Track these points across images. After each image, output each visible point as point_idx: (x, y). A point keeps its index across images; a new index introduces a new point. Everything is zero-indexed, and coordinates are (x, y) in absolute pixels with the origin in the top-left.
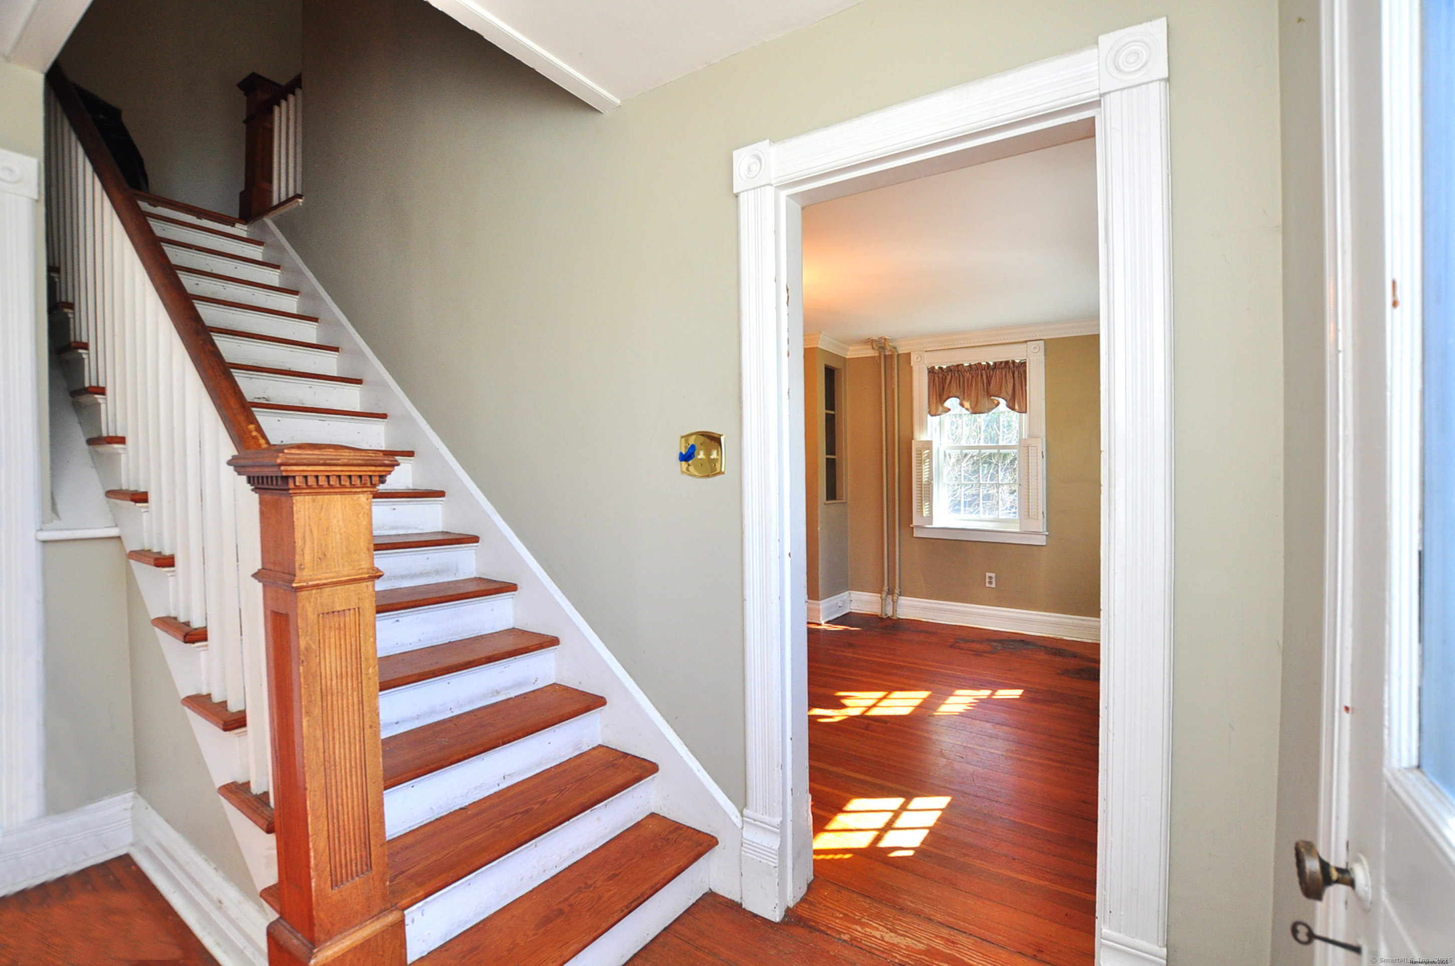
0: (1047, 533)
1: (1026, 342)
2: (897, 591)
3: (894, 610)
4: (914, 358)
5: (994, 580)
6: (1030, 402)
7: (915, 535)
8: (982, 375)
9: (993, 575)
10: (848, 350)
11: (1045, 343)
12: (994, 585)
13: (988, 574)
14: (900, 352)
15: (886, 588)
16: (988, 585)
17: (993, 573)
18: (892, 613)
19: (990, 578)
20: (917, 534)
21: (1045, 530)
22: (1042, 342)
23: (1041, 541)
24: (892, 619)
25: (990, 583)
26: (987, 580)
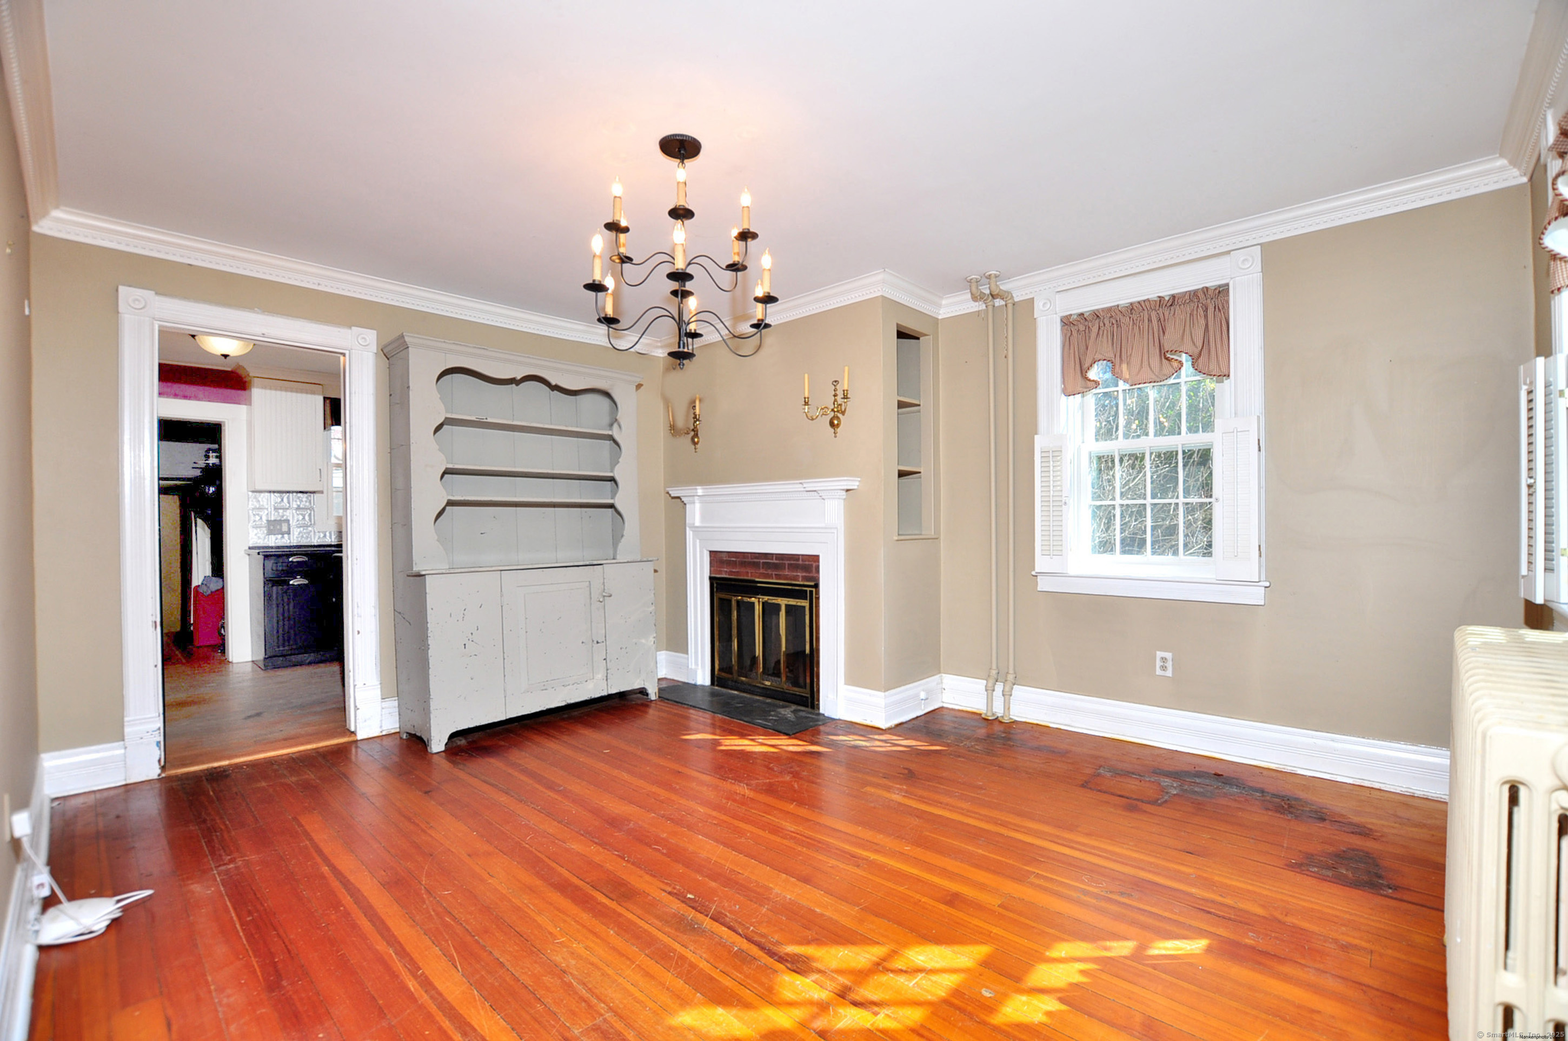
0: (1267, 584)
1: (1228, 252)
2: (1011, 677)
3: (1007, 707)
4: (1039, 306)
5: (1169, 665)
6: (1235, 354)
7: (1039, 589)
8: (1150, 320)
9: (1168, 655)
10: (940, 306)
11: (1261, 247)
12: (1169, 673)
13: (1160, 654)
14: (1016, 300)
15: (994, 672)
16: (1159, 672)
17: (1170, 652)
18: (1002, 712)
19: (1164, 660)
20: (1044, 585)
21: (1263, 578)
22: (1259, 247)
23: (1256, 596)
24: (1001, 722)
25: (1164, 668)
26: (1159, 663)
